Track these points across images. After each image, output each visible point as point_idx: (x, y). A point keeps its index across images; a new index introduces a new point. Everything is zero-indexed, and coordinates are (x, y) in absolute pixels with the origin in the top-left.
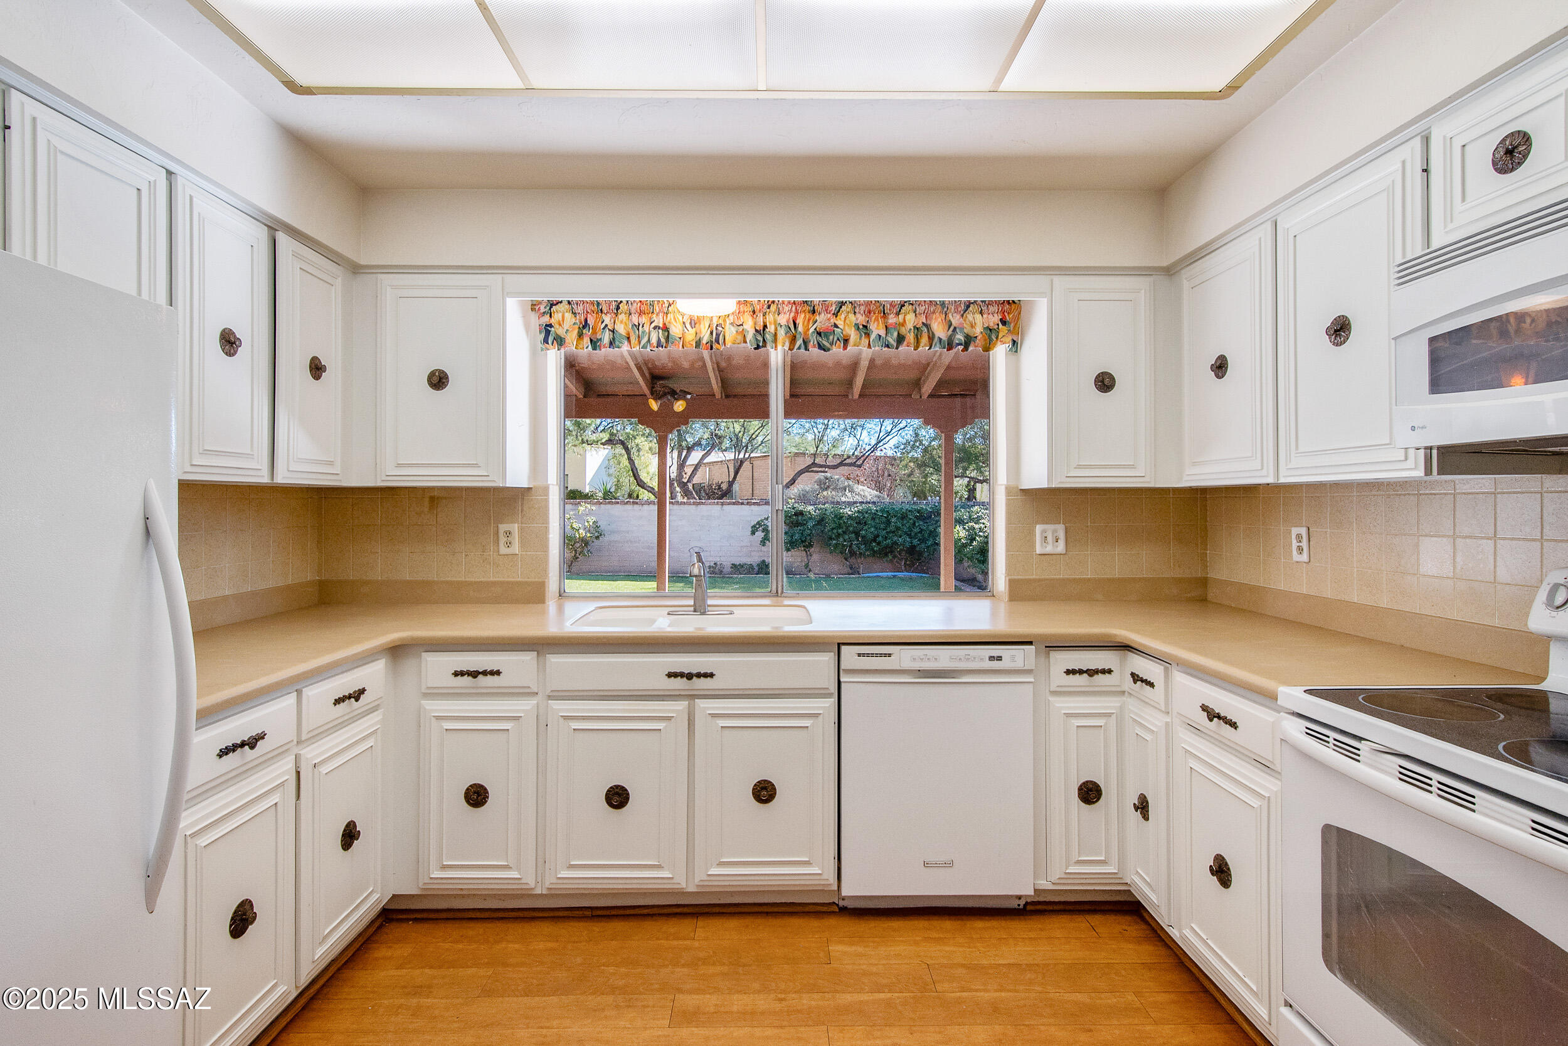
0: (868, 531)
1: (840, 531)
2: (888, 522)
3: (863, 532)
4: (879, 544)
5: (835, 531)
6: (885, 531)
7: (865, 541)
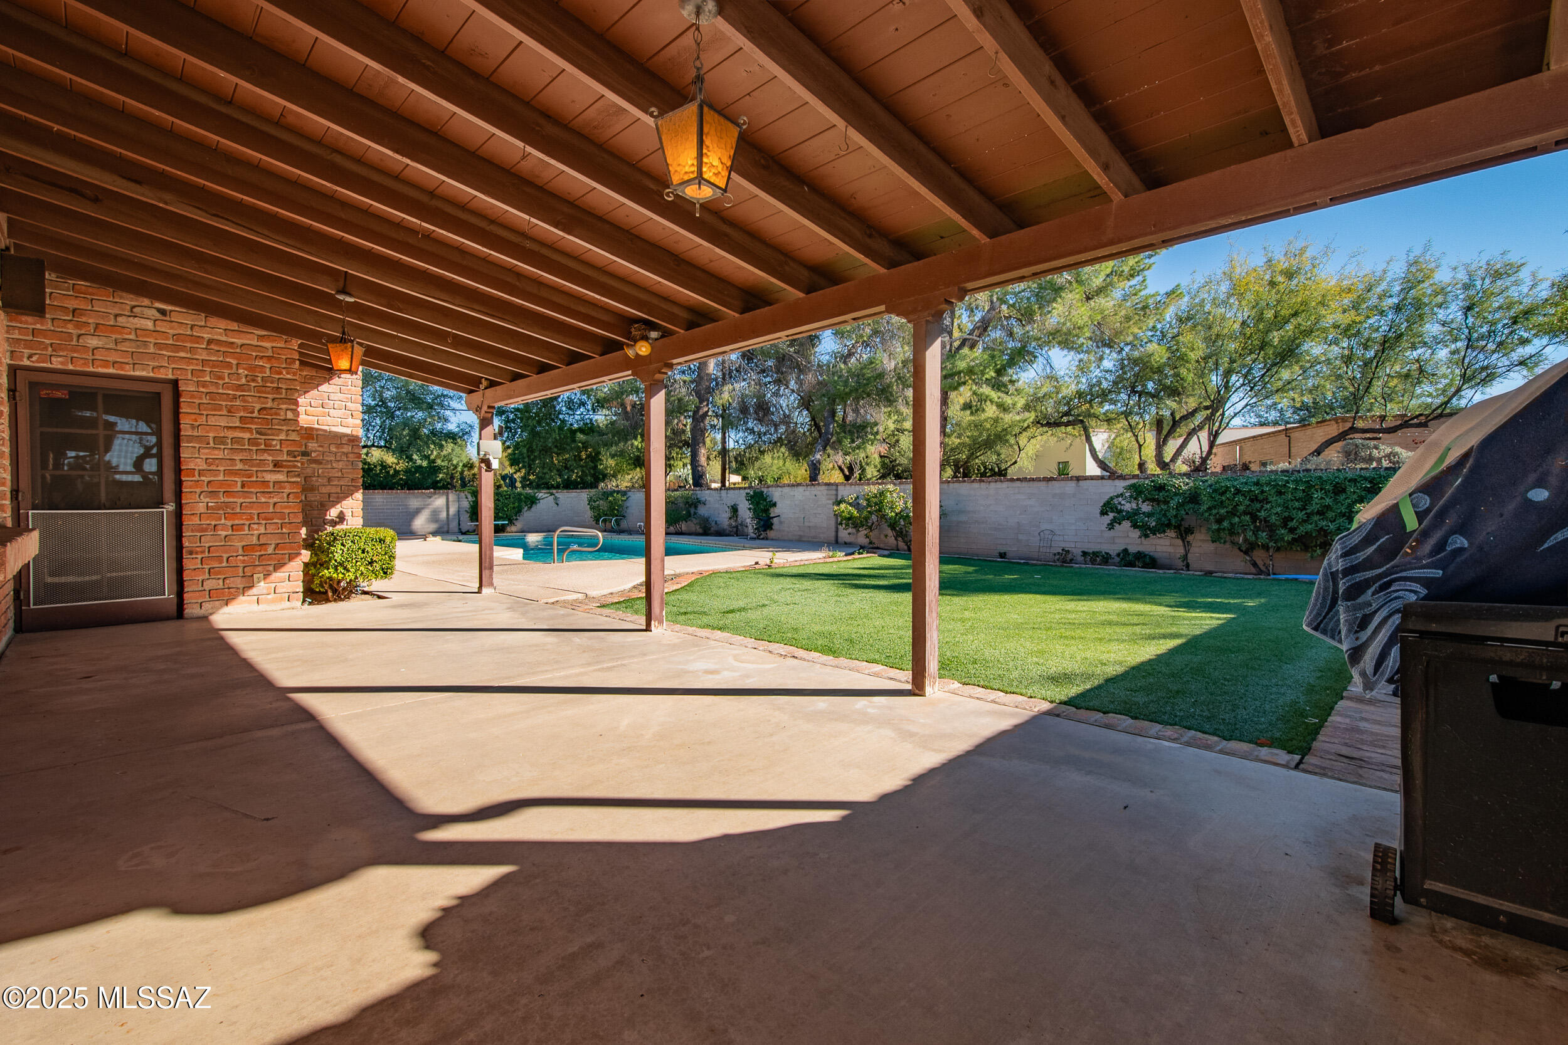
0: (1273, 512)
1: (1223, 511)
2: (1307, 499)
3: (1263, 514)
4: (1292, 530)
5: (1214, 512)
6: (1304, 512)
7: (1271, 529)
